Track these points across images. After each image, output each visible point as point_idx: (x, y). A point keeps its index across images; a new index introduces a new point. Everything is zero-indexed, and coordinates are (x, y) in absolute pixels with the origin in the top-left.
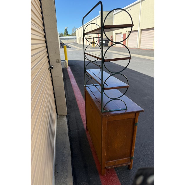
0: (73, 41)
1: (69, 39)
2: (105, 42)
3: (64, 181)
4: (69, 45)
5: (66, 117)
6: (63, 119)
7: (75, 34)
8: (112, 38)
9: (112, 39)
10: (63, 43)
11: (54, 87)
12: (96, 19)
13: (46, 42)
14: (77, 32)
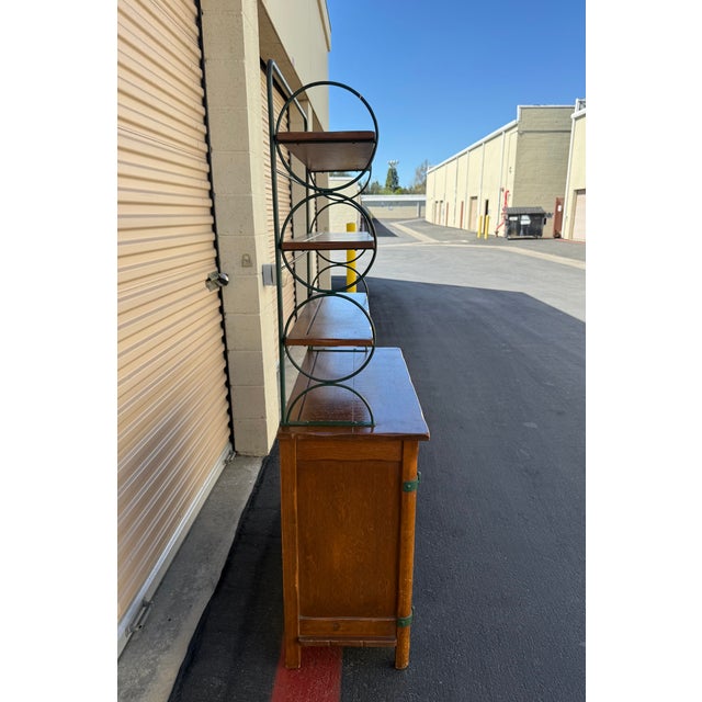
0: (413, 212)
1: (397, 203)
2: (528, 222)
3: (153, 659)
4: (394, 226)
5: (263, 462)
6: (249, 468)
7: (421, 189)
8: (560, 207)
9: (559, 210)
10: (375, 220)
11: (229, 348)
12: (501, 134)
13: (211, 194)
14: (430, 179)
